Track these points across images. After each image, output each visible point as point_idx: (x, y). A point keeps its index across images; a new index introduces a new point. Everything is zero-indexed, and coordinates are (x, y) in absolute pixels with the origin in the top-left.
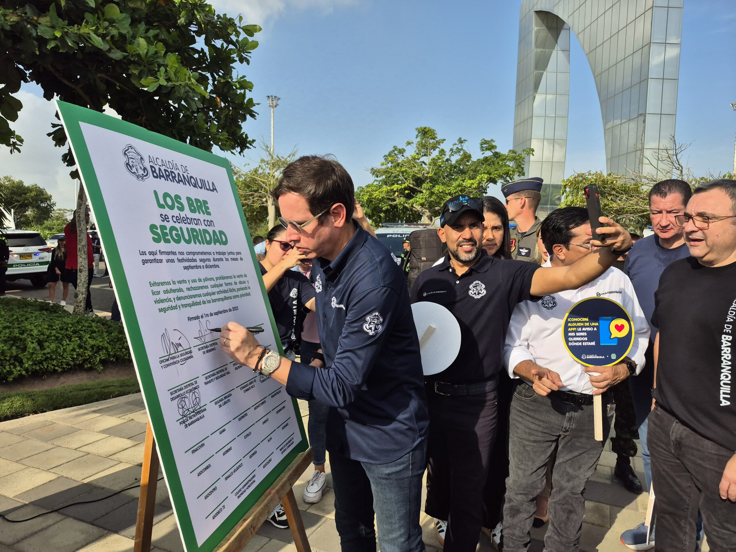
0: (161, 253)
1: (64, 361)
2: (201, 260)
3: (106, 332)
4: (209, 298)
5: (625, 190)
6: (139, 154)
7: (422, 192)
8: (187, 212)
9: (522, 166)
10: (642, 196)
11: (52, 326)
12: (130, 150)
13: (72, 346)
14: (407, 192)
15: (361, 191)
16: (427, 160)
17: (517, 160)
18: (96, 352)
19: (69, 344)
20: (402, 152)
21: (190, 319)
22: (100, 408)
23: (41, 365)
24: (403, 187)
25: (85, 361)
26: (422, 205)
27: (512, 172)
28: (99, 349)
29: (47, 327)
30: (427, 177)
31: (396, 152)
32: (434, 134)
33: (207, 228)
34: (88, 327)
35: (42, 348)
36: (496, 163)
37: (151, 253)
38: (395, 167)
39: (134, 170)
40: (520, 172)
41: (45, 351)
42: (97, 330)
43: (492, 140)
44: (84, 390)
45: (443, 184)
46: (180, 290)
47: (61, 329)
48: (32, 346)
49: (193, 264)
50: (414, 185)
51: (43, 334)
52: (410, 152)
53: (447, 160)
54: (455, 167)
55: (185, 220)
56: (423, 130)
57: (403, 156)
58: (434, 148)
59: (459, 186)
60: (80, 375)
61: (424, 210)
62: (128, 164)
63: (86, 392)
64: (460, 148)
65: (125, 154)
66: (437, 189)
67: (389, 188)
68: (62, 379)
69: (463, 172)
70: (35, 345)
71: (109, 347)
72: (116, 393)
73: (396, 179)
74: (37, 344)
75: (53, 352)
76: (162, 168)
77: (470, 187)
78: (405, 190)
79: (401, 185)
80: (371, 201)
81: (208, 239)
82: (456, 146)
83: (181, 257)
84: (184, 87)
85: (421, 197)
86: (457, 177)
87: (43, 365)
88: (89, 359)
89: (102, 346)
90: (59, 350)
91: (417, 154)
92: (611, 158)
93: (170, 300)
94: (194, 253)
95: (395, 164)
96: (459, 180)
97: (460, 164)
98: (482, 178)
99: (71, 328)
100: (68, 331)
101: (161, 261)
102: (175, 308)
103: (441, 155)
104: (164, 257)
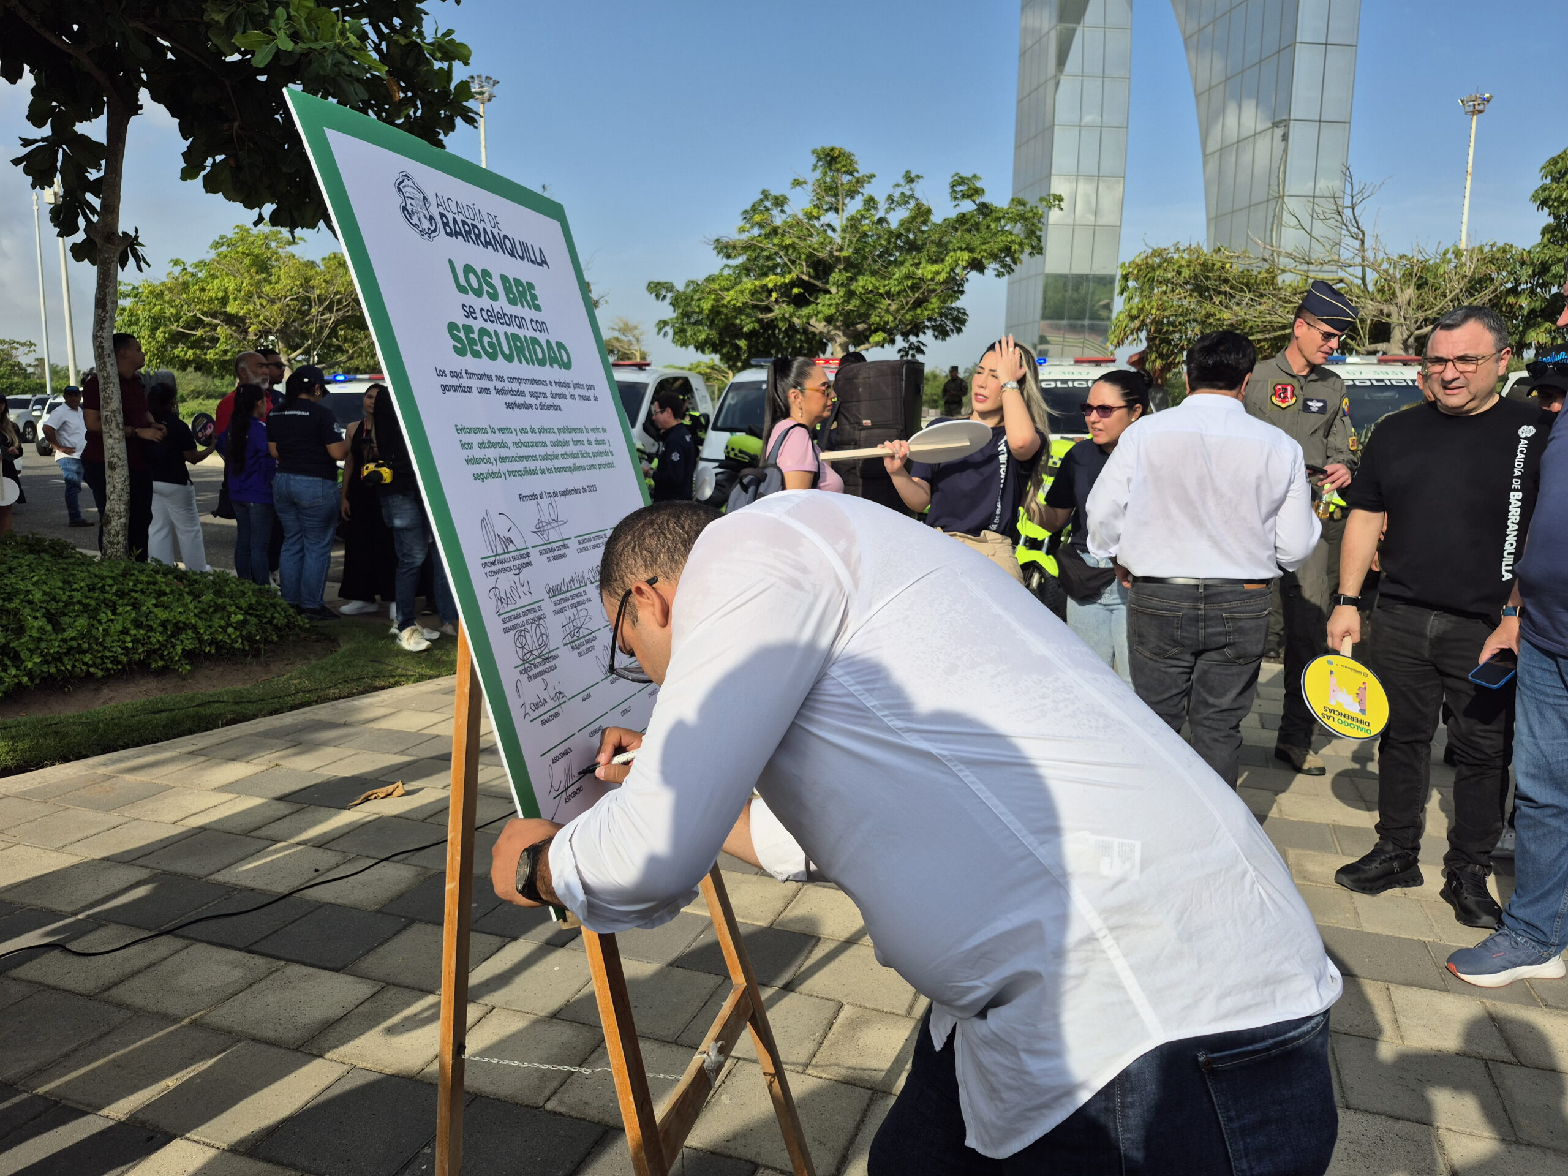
0: (470, 375)
1: (108, 654)
2: (532, 394)
3: (188, 594)
4: (549, 464)
5: (1248, 284)
6: (420, 191)
7: (828, 292)
8: (502, 304)
9: (1038, 233)
10: (1282, 294)
11: (69, 583)
12: (406, 182)
13: (121, 622)
14: (796, 291)
15: (695, 291)
16: (837, 220)
17: (1026, 219)
18: (173, 635)
19: (112, 620)
20: (780, 202)
21: (523, 498)
22: (201, 745)
23: (59, 664)
24: (787, 281)
25: (150, 653)
26: (829, 320)
27: (1017, 247)
28: (179, 628)
29: (60, 585)
30: (838, 259)
31: (768, 204)
32: (852, 163)
33: (537, 335)
34: (148, 583)
35: (58, 628)
36: (983, 228)
37: (454, 374)
38: (767, 236)
39: (415, 220)
40: (1033, 247)
41: (66, 635)
42: (168, 591)
43: (975, 176)
44: (160, 711)
45: (873, 273)
46: (503, 445)
47: (92, 588)
48: (36, 624)
49: (519, 400)
50: (810, 276)
51: (54, 599)
52: (800, 203)
53: (881, 221)
54: (899, 236)
55: (500, 317)
56: (828, 155)
57: (782, 211)
58: (852, 194)
59: (908, 277)
60: (142, 682)
61: (833, 333)
62: (404, 208)
63: (165, 714)
64: (908, 193)
65: (399, 189)
66: (861, 283)
67: (757, 283)
68: (106, 692)
69: (913, 247)
70: (41, 622)
71: (200, 624)
72: (229, 716)
73: (770, 263)
74: (44, 619)
75: (83, 636)
76: (459, 218)
77: (932, 279)
78: (792, 288)
79: (782, 275)
80: (719, 313)
81: (540, 356)
82: (899, 191)
83: (500, 385)
84: (332, 52)
85: (827, 302)
86: (901, 259)
87: (64, 665)
88: (159, 649)
89: (184, 623)
90: (94, 632)
91: (816, 206)
92: (1216, 217)
93: (487, 461)
94: (520, 381)
95: (768, 229)
96: (907, 265)
97: (908, 230)
98: (956, 261)
99: (111, 586)
100: (108, 592)
101: (469, 390)
102: (496, 475)
103: (868, 210)
104: (475, 384)
